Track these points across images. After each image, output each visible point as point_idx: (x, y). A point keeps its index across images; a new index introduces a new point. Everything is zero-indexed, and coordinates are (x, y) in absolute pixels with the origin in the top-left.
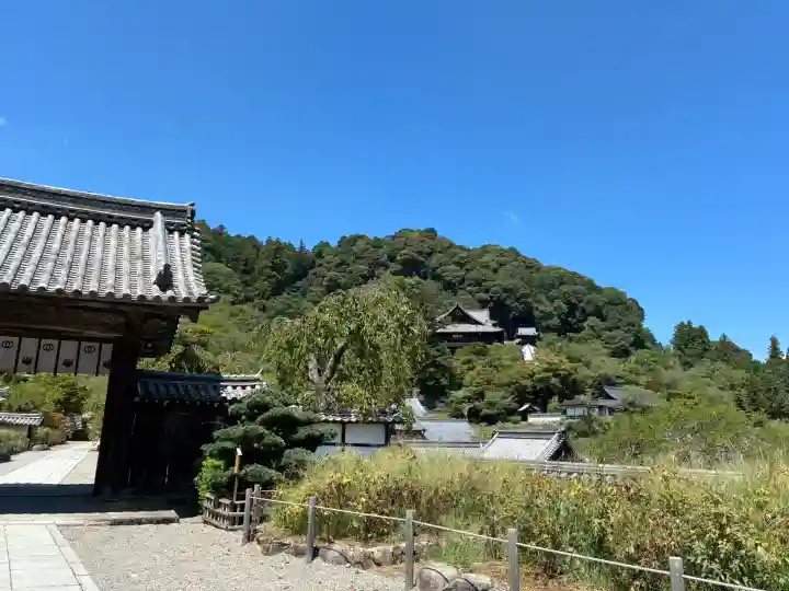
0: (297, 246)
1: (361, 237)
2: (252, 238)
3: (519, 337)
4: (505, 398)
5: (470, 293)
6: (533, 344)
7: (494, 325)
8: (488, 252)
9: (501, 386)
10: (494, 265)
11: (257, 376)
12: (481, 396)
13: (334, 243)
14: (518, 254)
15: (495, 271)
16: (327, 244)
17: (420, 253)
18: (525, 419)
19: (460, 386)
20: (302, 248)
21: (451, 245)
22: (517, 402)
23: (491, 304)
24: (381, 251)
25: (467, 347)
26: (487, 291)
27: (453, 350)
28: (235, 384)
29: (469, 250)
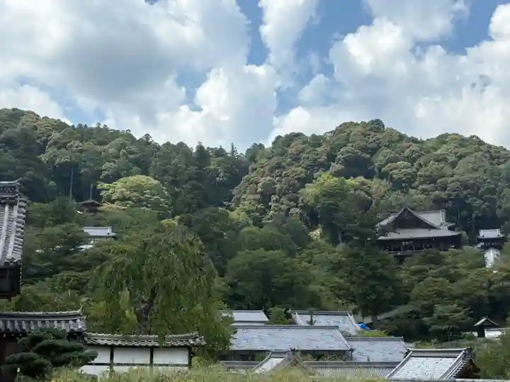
0: (228, 150)
1: (298, 135)
2: (181, 145)
3: (480, 240)
4: (458, 312)
5: (424, 191)
6: (498, 248)
7: (450, 229)
8: (445, 143)
9: (453, 298)
10: (452, 159)
11: (78, 311)
12: (429, 310)
13: (268, 145)
14: (481, 143)
15: (453, 165)
16: (261, 146)
17: (364, 149)
18: (482, 334)
19: (406, 301)
20: (233, 151)
21: (402, 137)
22: (471, 315)
23: (450, 204)
24: (319, 150)
25: (418, 256)
26: (444, 189)
27: (401, 260)
28: (28, 319)
29: (422, 142)
